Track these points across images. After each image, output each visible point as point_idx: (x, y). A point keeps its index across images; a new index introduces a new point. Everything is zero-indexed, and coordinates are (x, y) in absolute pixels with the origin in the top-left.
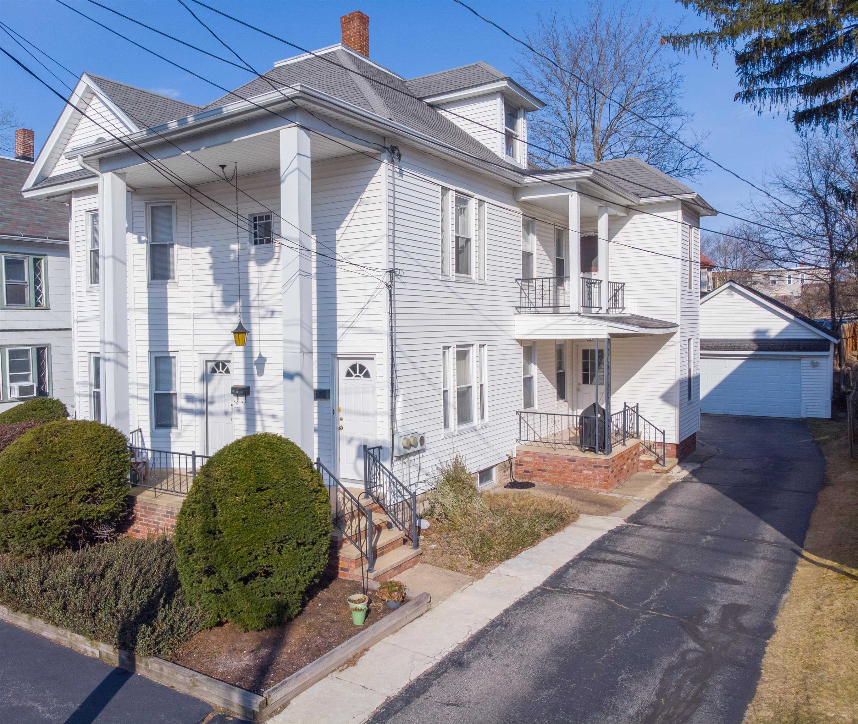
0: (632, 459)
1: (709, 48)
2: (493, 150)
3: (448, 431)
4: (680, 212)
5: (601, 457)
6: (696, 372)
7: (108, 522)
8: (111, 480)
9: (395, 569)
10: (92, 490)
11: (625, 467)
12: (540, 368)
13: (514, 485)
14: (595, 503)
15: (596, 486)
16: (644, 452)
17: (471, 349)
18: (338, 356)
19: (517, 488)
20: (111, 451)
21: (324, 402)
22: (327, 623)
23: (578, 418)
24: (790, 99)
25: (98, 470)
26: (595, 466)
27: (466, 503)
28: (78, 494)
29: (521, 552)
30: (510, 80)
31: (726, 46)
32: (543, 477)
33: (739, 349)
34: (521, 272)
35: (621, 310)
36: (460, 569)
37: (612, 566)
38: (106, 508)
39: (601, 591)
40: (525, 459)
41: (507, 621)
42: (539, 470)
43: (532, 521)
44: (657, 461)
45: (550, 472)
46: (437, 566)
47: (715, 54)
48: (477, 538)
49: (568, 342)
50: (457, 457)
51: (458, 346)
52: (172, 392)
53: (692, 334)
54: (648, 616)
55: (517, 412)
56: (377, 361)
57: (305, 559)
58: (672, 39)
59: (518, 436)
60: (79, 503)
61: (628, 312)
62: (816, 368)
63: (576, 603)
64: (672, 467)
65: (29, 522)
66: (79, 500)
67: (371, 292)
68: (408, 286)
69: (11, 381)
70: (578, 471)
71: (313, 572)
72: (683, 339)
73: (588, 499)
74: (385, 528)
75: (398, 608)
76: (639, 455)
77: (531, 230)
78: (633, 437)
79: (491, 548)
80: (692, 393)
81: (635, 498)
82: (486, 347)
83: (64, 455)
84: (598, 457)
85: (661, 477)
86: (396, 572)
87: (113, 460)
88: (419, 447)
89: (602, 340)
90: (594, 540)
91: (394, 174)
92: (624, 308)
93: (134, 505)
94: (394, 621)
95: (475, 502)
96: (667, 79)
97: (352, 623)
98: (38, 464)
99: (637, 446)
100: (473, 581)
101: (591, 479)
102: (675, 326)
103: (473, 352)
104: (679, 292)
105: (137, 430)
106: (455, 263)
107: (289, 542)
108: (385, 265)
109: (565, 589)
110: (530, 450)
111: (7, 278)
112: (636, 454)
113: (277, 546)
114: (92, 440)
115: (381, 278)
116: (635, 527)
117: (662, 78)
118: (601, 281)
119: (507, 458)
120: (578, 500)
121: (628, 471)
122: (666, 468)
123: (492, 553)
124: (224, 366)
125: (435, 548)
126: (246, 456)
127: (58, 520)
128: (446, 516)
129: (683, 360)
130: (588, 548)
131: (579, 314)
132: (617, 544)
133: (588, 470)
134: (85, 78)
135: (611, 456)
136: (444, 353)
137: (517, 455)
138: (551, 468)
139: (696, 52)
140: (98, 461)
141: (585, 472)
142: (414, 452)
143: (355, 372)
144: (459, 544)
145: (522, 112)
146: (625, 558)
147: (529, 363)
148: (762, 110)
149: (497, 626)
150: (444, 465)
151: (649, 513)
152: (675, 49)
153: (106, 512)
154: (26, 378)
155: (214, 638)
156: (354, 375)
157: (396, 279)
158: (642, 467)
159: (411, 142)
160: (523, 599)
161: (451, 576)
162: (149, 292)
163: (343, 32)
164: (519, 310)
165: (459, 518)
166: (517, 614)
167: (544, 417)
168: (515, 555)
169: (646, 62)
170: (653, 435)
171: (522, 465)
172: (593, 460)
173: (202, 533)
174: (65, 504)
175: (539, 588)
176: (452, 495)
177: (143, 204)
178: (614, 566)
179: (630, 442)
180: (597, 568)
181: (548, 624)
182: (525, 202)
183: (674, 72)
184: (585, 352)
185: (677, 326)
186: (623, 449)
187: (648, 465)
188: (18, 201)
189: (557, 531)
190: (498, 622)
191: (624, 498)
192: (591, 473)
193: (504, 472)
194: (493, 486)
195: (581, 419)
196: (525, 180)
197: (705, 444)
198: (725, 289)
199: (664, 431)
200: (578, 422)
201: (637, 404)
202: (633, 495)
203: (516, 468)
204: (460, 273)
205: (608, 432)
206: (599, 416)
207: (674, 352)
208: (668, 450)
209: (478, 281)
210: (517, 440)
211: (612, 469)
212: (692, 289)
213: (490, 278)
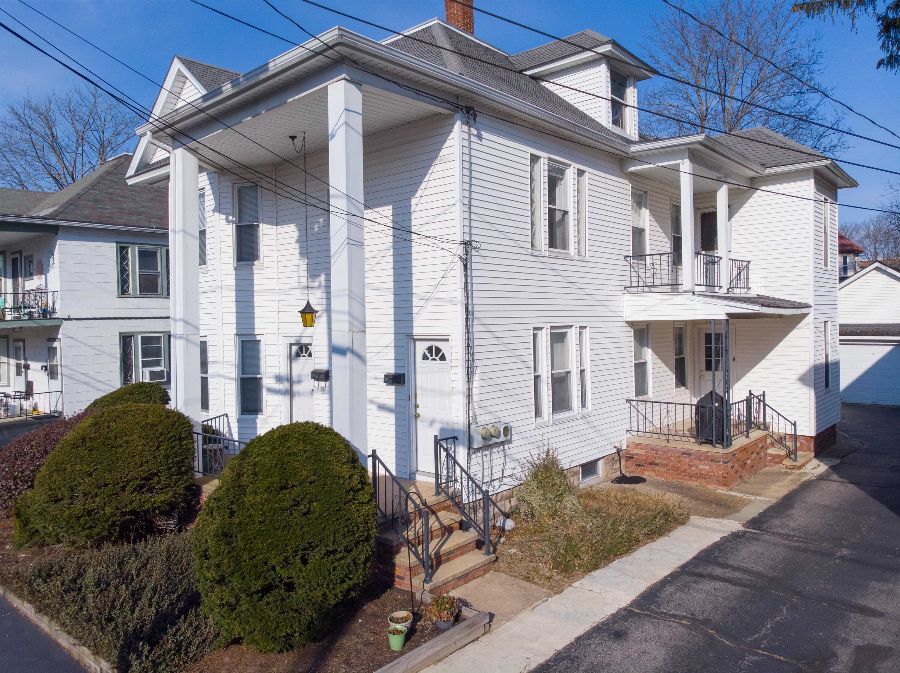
0: (758, 453)
1: (846, 12)
2: (598, 120)
3: (539, 420)
4: (812, 181)
5: (719, 450)
6: (835, 358)
7: (168, 514)
8: (170, 468)
9: (459, 578)
10: (147, 479)
11: (749, 462)
12: (656, 351)
13: (622, 479)
14: (711, 502)
15: (714, 483)
16: (773, 445)
17: (569, 330)
18: (415, 337)
19: (626, 483)
20: (172, 437)
21: (400, 387)
22: (360, 647)
23: (694, 407)
25: (154, 458)
26: (712, 461)
27: (556, 502)
28: (131, 484)
29: (614, 560)
30: (614, 43)
31: (866, 9)
32: (655, 471)
33: (888, 334)
34: (631, 248)
35: (746, 290)
36: (537, 580)
37: (718, 585)
38: (163, 498)
39: (700, 618)
40: (636, 451)
41: (576, 654)
42: (651, 463)
43: (631, 524)
44: (788, 455)
45: (663, 465)
46: (512, 576)
47: (853, 19)
48: (562, 543)
49: (688, 324)
50: (548, 450)
51: (552, 327)
52: (258, 376)
53: (828, 316)
54: (756, 658)
55: (627, 400)
56: (451, 343)
57: (334, 570)
58: (805, 6)
59: (628, 427)
60: (132, 492)
61: (754, 292)
63: (666, 633)
64: (807, 462)
65: (77, 512)
66: (132, 489)
67: (444, 267)
68: (488, 260)
69: (143, 367)
70: (693, 466)
71: (348, 583)
72: (818, 321)
73: (703, 498)
74: (457, 529)
75: (448, 629)
76: (767, 449)
77: (643, 205)
78: (760, 428)
79: (577, 556)
80: (830, 380)
81: (758, 498)
82: (588, 328)
83: (120, 441)
84: (715, 450)
85: (792, 473)
86: (461, 582)
87: (173, 447)
88: (502, 438)
89: (718, 321)
90: (701, 549)
91: (470, 137)
92: (750, 288)
93: (200, 495)
94: (438, 648)
95: (567, 501)
96: (805, 56)
97: (389, 647)
98: (91, 451)
99: (764, 438)
100: (549, 596)
101: (708, 475)
102: (806, 306)
103: (572, 335)
104: (812, 270)
105: (223, 415)
106: (547, 237)
107: (316, 550)
108: (459, 237)
109: (656, 613)
110: (642, 441)
111: (140, 268)
112: (762, 448)
113: (300, 553)
114: (153, 425)
115: (454, 251)
116: (754, 533)
117: (799, 55)
118: (721, 258)
119: (615, 451)
120: (692, 498)
121: (753, 466)
122: (798, 464)
123: (577, 562)
124: (307, 349)
125: (515, 554)
126: (274, 448)
127: (108, 510)
128: (533, 516)
129: (817, 344)
130: (693, 558)
131: (693, 293)
132: (729, 555)
133: (705, 464)
134: (176, 60)
135: (731, 450)
136: (535, 336)
137: (628, 446)
138: (664, 461)
139: (833, 17)
140: (154, 448)
141: (701, 467)
142: (496, 443)
143: (432, 355)
144: (541, 550)
145: (632, 80)
146: (736, 574)
147: (642, 347)
149: (563, 659)
150: (535, 458)
151: (773, 517)
152: (808, 16)
153: (163, 502)
154: (157, 363)
155: (226, 660)
156: (430, 358)
157: (474, 252)
158: (770, 461)
159: (490, 102)
160: (603, 623)
161: (525, 589)
162: (236, 274)
163: (447, 10)
164: (629, 289)
165: (546, 519)
166: (590, 645)
167: (656, 406)
168: (605, 565)
169: (781, 39)
170: (782, 426)
171: (633, 458)
172: (710, 454)
173: (216, 536)
174: (116, 494)
175: (625, 609)
176: (540, 492)
177: (230, 184)
178: (722, 584)
179: (755, 434)
180: (700, 586)
181: (626, 662)
182: (633, 174)
183: (812, 48)
184: (708, 337)
185: (810, 306)
186: (747, 441)
187: (777, 459)
188: (156, 196)
189: (662, 535)
190: (565, 654)
191: (745, 497)
192: (708, 468)
193: (613, 465)
194: (597, 480)
195: (697, 409)
196: (631, 149)
197: (847, 436)
198: (871, 271)
199: (795, 422)
200: (694, 411)
201: (764, 392)
202: (757, 495)
203: (626, 460)
204: (556, 248)
205: (727, 423)
206: (717, 405)
207: (807, 335)
208: (801, 443)
209: (576, 257)
210: (627, 431)
211: (732, 463)
212: (829, 267)
213: (592, 254)
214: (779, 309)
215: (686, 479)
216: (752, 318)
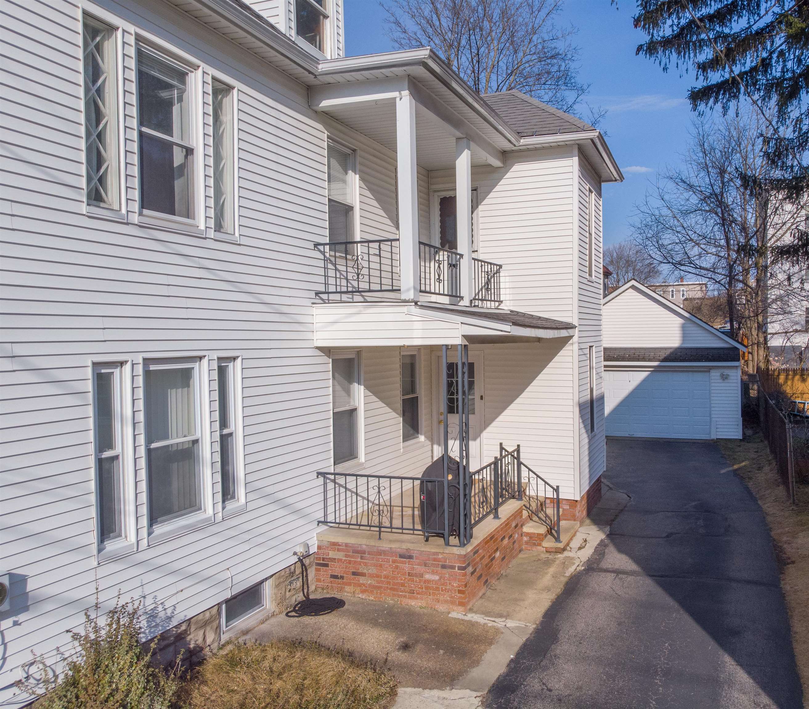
0: (510, 536)
2: (272, 21)
3: (114, 545)
4: (576, 159)
5: (453, 548)
6: (599, 392)
11: (498, 554)
13: (306, 607)
15: (446, 602)
16: (530, 518)
17: (196, 365)
19: (310, 613)
23: (418, 482)
24: (698, 54)
26: (444, 567)
32: (360, 585)
33: (644, 360)
34: (327, 232)
35: (497, 304)
40: (332, 554)
42: (354, 574)
44: (549, 531)
45: (371, 576)
49: (422, 351)
51: (148, 361)
53: (594, 339)
55: (320, 473)
59: (320, 515)
61: (506, 307)
62: (726, 381)
70: (416, 575)
72: (582, 345)
76: (522, 526)
78: (513, 497)
80: (595, 422)
81: (509, 622)
82: (239, 361)
84: (449, 548)
85: (554, 561)
89: (453, 347)
92: (502, 302)
99: (518, 511)
101: (437, 589)
102: (569, 326)
103: (203, 373)
104: (576, 279)
106: (137, 186)
110: (340, 539)
112: (516, 526)
119: (295, 559)
121: (502, 559)
122: (561, 545)
129: (582, 376)
131: (416, 303)
133: (433, 573)
135: (469, 548)
137: (319, 547)
138: (373, 569)
141: (427, 576)
148: (668, 66)
158: (527, 543)
170: (541, 491)
171: (326, 565)
172: (440, 555)
179: (507, 509)
185: (573, 327)
186: (496, 523)
187: (535, 539)
191: (490, 624)
192: (437, 578)
193: (291, 583)
194: (261, 617)
195: (422, 483)
196: (320, 67)
197: (611, 486)
198: (627, 290)
199: (558, 487)
200: (417, 489)
201: (518, 446)
202: (507, 616)
203: (317, 570)
204: (174, 214)
205: (465, 505)
206: (450, 477)
207: (570, 365)
208: (564, 510)
209: (211, 234)
210: (319, 522)
211: (473, 566)
212: (593, 277)
213: (245, 231)
214: (537, 330)
215: (405, 597)
216: (502, 342)
